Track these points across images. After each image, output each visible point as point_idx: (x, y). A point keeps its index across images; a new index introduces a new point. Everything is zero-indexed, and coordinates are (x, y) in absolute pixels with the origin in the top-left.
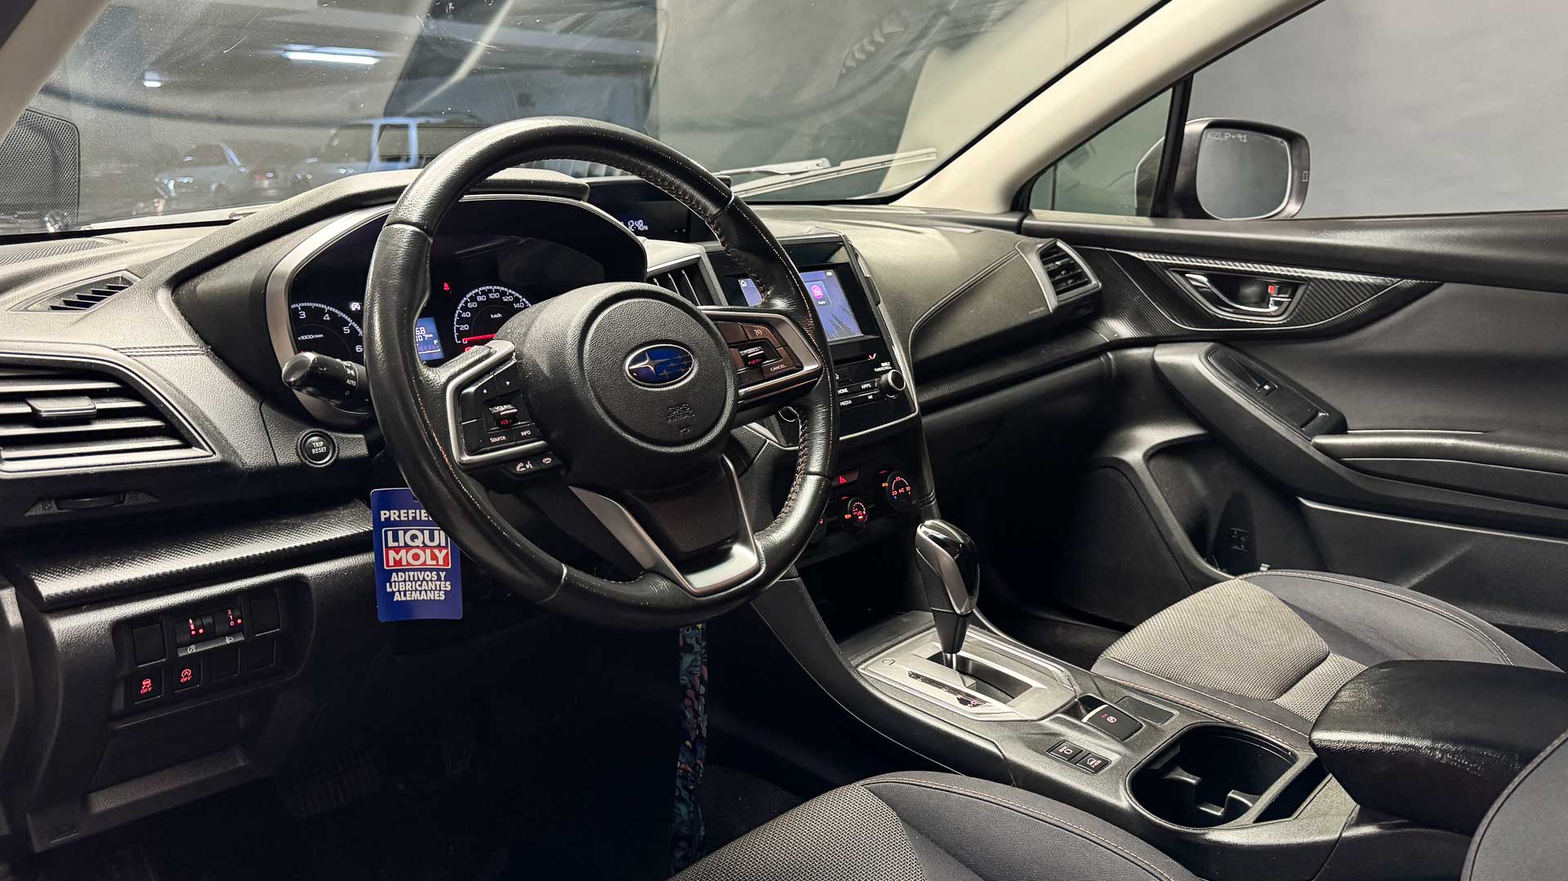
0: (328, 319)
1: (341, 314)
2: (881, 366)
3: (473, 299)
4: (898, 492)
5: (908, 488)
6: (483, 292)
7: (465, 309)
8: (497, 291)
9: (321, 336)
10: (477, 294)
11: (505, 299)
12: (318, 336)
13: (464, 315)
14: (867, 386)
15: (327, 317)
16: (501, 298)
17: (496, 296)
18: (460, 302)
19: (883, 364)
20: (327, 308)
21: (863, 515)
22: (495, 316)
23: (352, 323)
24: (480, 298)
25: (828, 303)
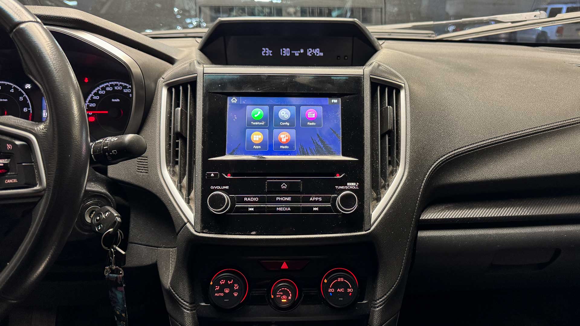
0: (13, 91)
1: (20, 89)
2: (346, 185)
3: (103, 89)
4: (336, 290)
5: (349, 290)
6: (112, 85)
7: (96, 94)
8: (121, 85)
9: (6, 100)
10: (107, 86)
11: (125, 91)
12: (4, 100)
13: (95, 98)
14: (317, 199)
15: (12, 91)
16: (122, 90)
17: (119, 88)
18: (94, 89)
19: (348, 184)
20: (13, 85)
21: (287, 299)
22: (116, 100)
23: (25, 95)
24: (108, 89)
25: (318, 125)
